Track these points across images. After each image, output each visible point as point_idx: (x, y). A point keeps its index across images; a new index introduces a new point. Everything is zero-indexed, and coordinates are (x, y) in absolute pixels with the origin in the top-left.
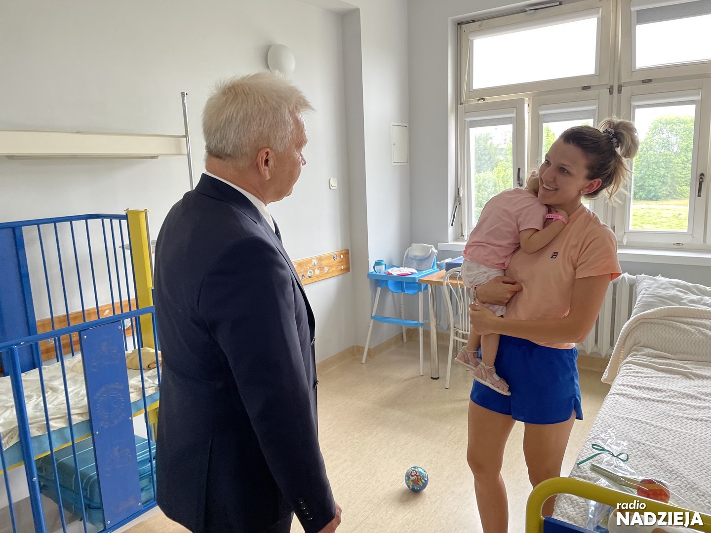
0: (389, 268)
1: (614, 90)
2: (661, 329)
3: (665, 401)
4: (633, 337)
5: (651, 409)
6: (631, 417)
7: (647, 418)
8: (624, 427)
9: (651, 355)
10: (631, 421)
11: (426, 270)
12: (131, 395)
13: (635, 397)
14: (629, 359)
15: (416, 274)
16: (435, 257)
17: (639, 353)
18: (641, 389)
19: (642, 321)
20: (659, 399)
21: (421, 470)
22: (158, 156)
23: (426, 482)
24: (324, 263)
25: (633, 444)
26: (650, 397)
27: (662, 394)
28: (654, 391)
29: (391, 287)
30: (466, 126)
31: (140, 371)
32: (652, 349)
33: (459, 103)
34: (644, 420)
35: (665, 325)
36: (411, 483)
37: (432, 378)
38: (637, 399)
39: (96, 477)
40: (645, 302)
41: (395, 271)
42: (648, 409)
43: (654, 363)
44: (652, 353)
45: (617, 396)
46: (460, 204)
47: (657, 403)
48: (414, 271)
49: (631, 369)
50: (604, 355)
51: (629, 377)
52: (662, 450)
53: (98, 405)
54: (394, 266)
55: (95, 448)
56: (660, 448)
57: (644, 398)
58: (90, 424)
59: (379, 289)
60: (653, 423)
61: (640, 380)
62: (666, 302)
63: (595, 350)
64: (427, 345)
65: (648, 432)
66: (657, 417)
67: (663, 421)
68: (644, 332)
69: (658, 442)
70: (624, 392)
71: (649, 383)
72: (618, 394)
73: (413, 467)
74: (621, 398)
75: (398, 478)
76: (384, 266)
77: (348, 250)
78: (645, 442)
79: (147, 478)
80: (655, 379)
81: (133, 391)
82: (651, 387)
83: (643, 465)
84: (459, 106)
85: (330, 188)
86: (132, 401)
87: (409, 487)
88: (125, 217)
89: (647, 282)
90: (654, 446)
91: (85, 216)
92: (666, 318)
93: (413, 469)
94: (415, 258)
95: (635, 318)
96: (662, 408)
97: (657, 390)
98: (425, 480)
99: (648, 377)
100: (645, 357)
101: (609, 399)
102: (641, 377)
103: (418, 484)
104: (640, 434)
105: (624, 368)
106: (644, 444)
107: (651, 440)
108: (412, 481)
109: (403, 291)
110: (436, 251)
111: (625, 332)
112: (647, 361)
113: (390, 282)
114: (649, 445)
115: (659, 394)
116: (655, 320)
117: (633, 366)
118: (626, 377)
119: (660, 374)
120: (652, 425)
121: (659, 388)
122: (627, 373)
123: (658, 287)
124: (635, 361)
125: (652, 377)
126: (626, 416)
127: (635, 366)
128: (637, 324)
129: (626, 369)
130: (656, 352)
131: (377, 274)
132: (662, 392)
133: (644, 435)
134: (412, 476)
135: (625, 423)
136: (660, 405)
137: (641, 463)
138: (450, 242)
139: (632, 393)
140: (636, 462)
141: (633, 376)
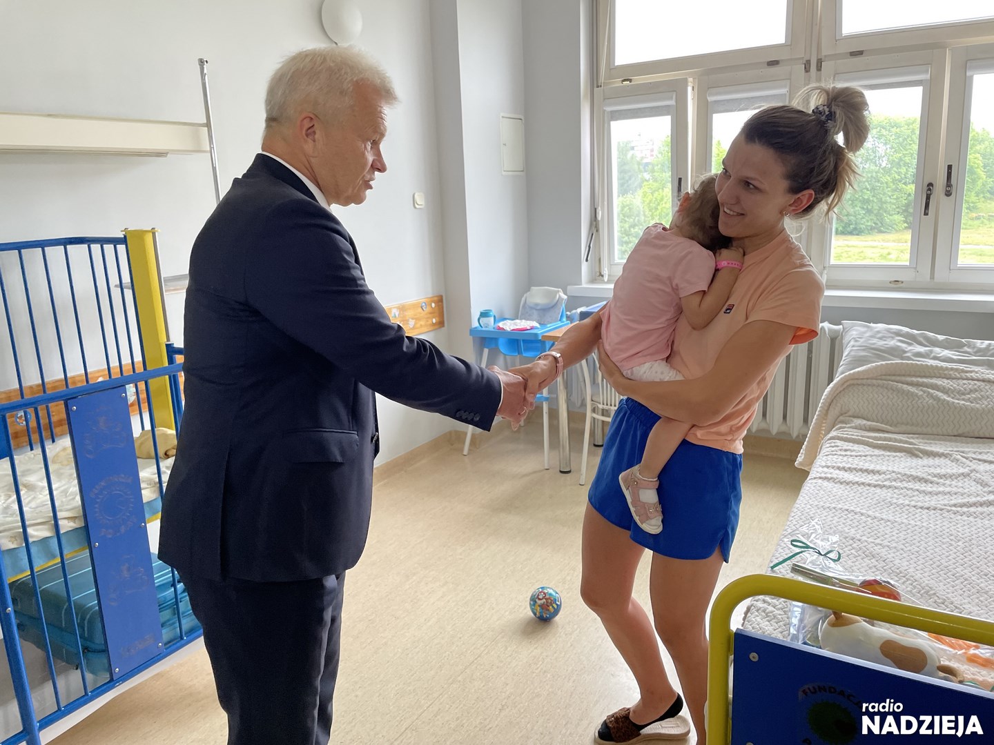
0: (500, 321)
1: (811, 67)
2: (876, 393)
3: (884, 486)
4: (838, 405)
5: (867, 496)
6: (840, 506)
7: (862, 507)
8: (831, 519)
9: (863, 428)
10: (840, 511)
11: (551, 323)
12: (143, 492)
13: (845, 482)
14: (833, 433)
15: (538, 328)
16: (564, 305)
17: (848, 425)
18: (852, 472)
19: (851, 382)
20: (876, 483)
21: (551, 591)
22: (167, 153)
23: (559, 607)
24: (409, 313)
25: (844, 540)
26: (865, 481)
27: (880, 477)
28: (869, 474)
29: (502, 348)
30: (606, 119)
31: (155, 461)
32: (864, 419)
33: (595, 85)
34: (858, 510)
35: (882, 387)
36: (539, 608)
37: (561, 472)
38: (848, 484)
39: (97, 608)
40: (855, 356)
41: (508, 326)
42: (863, 496)
43: (868, 437)
44: (864, 425)
45: (820, 481)
46: (597, 231)
47: (873, 489)
48: (535, 324)
49: (838, 446)
50: (795, 435)
51: (835, 456)
52: (883, 547)
53: (96, 506)
54: (505, 319)
55: (94, 569)
56: (881, 545)
57: (857, 483)
58: (86, 533)
59: (486, 351)
60: (870, 513)
61: (850, 459)
62: (884, 356)
63: (784, 428)
64: (554, 429)
65: (864, 525)
66: (875, 506)
67: (884, 510)
68: (854, 396)
69: (878, 537)
70: (829, 476)
71: (861, 463)
72: (820, 478)
73: (541, 588)
74: (826, 483)
75: (520, 604)
76: (492, 319)
77: (441, 296)
78: (861, 538)
79: (170, 608)
80: (871, 459)
81: (147, 486)
82: (865, 468)
83: (860, 566)
84: (596, 89)
85: (415, 207)
86: (145, 500)
87: (535, 614)
88: (124, 241)
89: (856, 330)
90: (873, 542)
91: (63, 241)
92: (884, 377)
93: (540, 590)
94: (535, 307)
95: (841, 379)
96: (882, 494)
97: (873, 472)
98: (557, 605)
99: (860, 456)
100: (855, 430)
101: (809, 485)
102: (851, 456)
103: (549, 610)
104: (853, 527)
105: (828, 445)
106: (859, 540)
107: (869, 535)
108: (539, 606)
109: (520, 353)
110: (565, 297)
111: (827, 398)
112: (857, 436)
113: (502, 342)
114: (866, 541)
115: (876, 477)
116: (869, 381)
117: (839, 443)
118: (830, 456)
119: (877, 452)
120: (869, 516)
121: (876, 469)
122: (832, 451)
123: (872, 337)
124: (842, 435)
125: (865, 456)
126: (833, 505)
127: (842, 442)
128: (845, 385)
129: (830, 447)
130: (869, 423)
131: (484, 329)
132: (880, 474)
133: (859, 529)
134: (540, 599)
135: (833, 515)
136: (878, 490)
137: (857, 563)
138: (584, 285)
139: (840, 477)
140: (849, 562)
141: (840, 455)
